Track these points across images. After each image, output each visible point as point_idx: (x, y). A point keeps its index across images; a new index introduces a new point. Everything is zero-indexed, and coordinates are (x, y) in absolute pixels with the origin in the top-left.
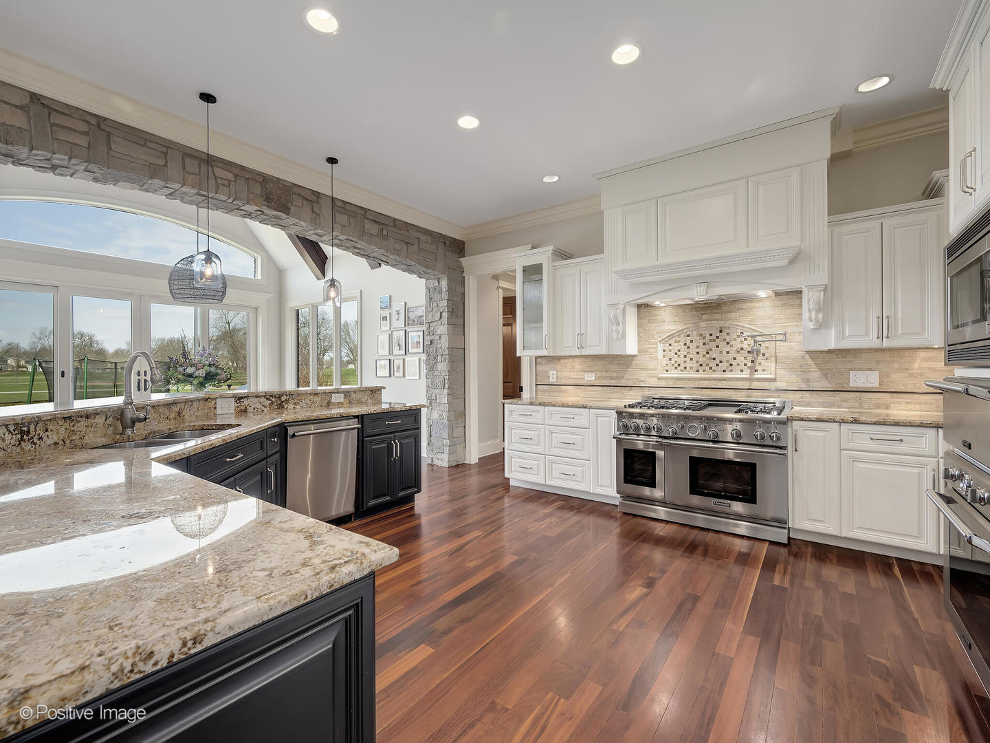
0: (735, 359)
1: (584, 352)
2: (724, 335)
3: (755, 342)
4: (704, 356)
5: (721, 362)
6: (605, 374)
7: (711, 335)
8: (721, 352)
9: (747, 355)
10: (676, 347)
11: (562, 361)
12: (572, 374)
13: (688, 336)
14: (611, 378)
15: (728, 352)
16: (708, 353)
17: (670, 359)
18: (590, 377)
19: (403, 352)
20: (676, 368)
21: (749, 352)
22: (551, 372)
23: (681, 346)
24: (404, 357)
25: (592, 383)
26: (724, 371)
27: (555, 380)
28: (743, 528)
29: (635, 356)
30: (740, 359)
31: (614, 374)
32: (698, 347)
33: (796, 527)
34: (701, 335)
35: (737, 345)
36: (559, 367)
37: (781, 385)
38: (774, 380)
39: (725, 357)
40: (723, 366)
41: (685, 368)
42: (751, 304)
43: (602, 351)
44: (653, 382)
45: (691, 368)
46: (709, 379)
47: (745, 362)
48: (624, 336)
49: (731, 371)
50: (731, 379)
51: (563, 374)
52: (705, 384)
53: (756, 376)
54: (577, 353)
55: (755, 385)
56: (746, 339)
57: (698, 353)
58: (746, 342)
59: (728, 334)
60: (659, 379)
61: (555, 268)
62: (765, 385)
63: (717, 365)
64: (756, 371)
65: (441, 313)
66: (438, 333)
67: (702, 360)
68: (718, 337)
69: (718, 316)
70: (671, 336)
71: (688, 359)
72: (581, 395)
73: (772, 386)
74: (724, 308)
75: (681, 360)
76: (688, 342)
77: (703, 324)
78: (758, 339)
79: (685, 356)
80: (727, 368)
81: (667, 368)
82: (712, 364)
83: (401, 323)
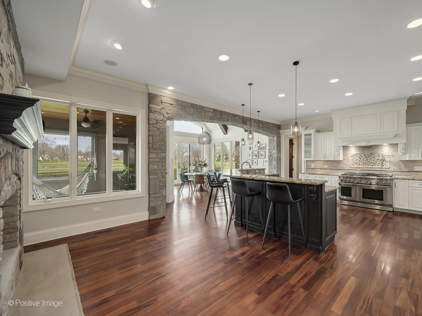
0: (376, 162)
1: (325, 159)
2: (372, 155)
3: (383, 157)
4: (366, 161)
5: (371, 163)
6: (331, 166)
7: (368, 155)
8: (371, 160)
9: (380, 161)
10: (356, 158)
11: (316, 162)
12: (320, 165)
13: (360, 155)
14: (333, 167)
15: (374, 160)
16: (367, 160)
17: (354, 162)
18: (326, 166)
19: (257, 158)
20: (356, 164)
21: (381, 160)
22: (312, 165)
23: (358, 158)
24: (258, 159)
25: (327, 168)
26: (373, 165)
27: (313, 167)
28: (378, 207)
29: (342, 160)
30: (378, 162)
31: (335, 166)
32: (364, 158)
33: (396, 207)
34: (365, 155)
35: (377, 158)
36: (315, 163)
37: (392, 170)
38: (389, 168)
39: (373, 161)
40: (372, 164)
41: (359, 164)
42: (381, 147)
43: (332, 159)
44: (348, 168)
45: (361, 164)
46: (367, 168)
47: (380, 163)
48: (339, 155)
49: (375, 165)
50: (375, 168)
51: (316, 165)
52: (366, 169)
53: (383, 167)
54: (323, 159)
55: (383, 169)
56: (380, 156)
57: (364, 160)
58: (380, 157)
59: (374, 155)
60: (350, 167)
61: (315, 135)
62: (386, 170)
63: (370, 164)
64: (383, 166)
65: (274, 147)
66: (273, 152)
67: (365, 162)
68: (370, 156)
69: (371, 150)
70: (354, 155)
71: (360, 162)
72: (323, 172)
73: (389, 170)
74: (372, 147)
75: (358, 162)
76: (360, 157)
77: (365, 152)
78: (383, 156)
79: (359, 161)
80: (374, 164)
81: (353, 164)
82: (369, 163)
83: (257, 149)
